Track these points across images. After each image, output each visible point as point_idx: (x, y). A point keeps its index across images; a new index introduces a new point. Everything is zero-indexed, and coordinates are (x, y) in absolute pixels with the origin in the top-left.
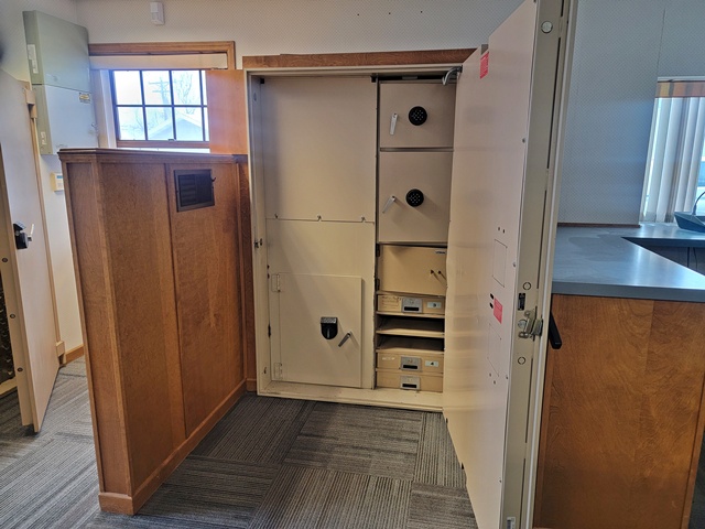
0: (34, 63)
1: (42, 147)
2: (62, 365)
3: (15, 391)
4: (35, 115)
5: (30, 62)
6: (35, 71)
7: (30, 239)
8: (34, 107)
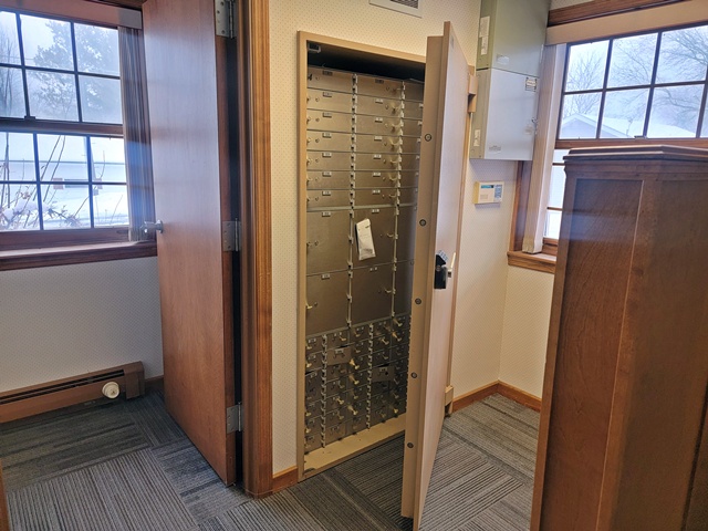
0: (485, 41)
1: (473, 149)
2: (447, 416)
3: (402, 436)
4: (473, 109)
5: (480, 39)
6: (483, 52)
7: (450, 273)
8: (475, 99)
